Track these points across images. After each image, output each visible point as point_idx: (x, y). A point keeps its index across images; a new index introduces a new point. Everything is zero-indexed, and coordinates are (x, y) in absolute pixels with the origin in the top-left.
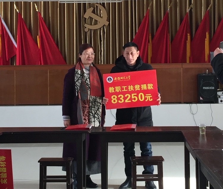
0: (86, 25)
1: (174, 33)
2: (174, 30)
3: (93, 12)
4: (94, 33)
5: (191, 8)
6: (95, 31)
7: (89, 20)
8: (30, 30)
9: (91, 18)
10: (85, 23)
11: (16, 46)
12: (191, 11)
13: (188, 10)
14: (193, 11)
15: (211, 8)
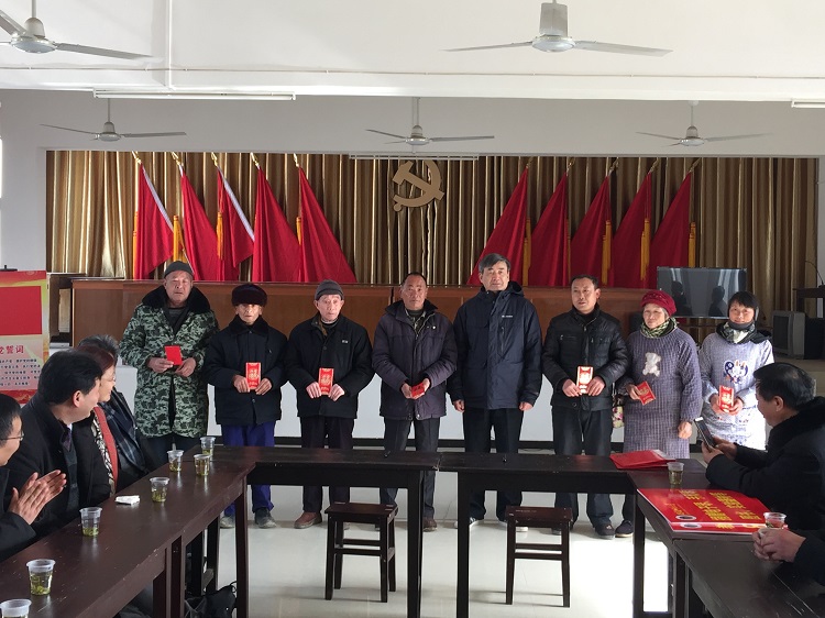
0: (396, 198)
1: (577, 220)
2: (577, 214)
3: (413, 170)
4: (412, 215)
5: (615, 169)
6: (416, 210)
7: (404, 186)
8: (281, 204)
9: (408, 184)
10: (396, 193)
11: (253, 237)
12: (614, 173)
13: (608, 173)
14: (619, 173)
15: (656, 168)
